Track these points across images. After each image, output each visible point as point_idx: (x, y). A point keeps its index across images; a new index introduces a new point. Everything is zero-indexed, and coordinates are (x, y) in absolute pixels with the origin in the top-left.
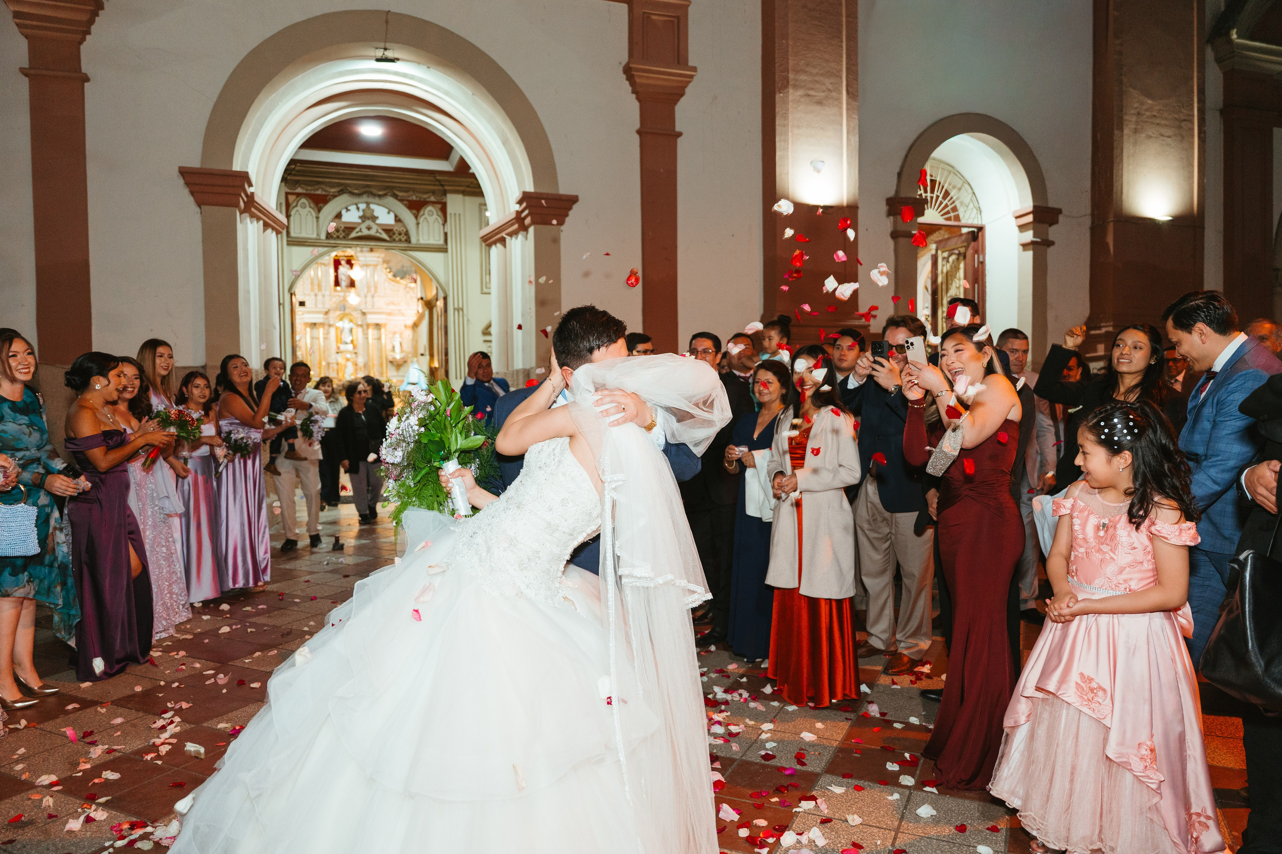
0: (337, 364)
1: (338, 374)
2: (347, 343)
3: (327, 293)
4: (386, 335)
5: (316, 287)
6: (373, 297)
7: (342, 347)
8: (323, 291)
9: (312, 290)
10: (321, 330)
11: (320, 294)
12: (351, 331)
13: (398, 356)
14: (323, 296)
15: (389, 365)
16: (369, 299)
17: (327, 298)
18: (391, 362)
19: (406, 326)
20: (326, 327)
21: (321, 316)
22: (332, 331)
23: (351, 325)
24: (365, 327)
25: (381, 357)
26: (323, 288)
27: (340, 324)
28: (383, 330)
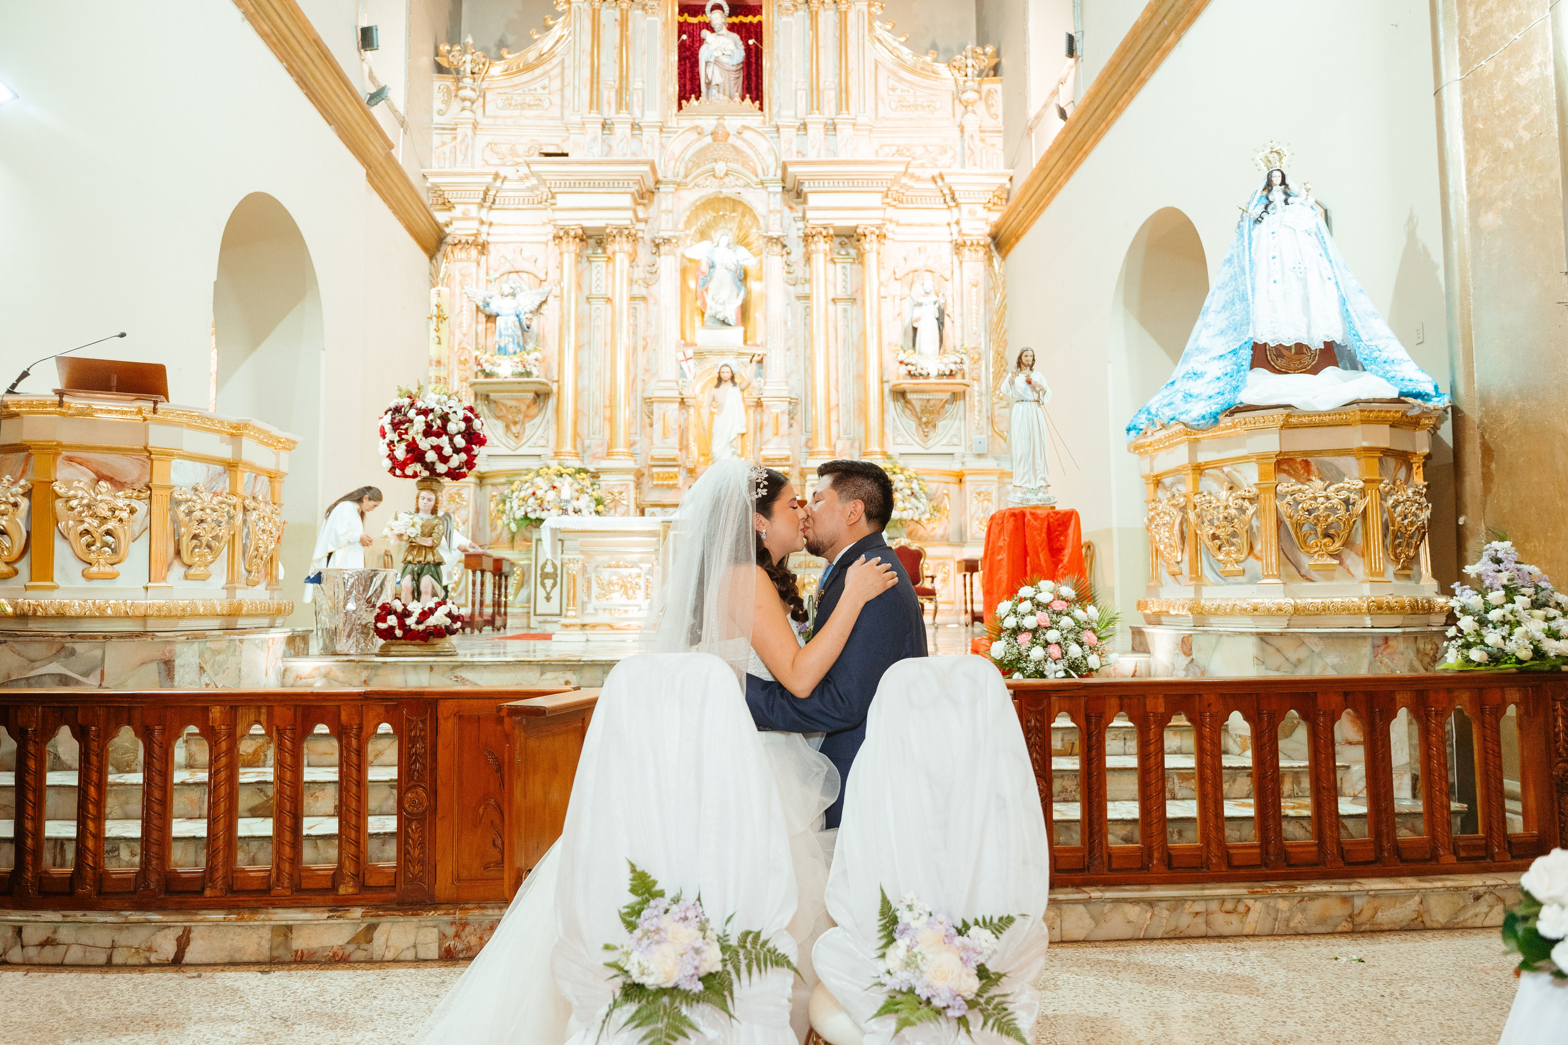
0: (682, 402)
1: (684, 446)
2: (724, 322)
3: (652, 116)
4: (881, 284)
5: (608, 95)
6: (832, 127)
7: (705, 337)
8: (637, 113)
9: (595, 103)
10: (621, 260)
11: (624, 114)
12: (743, 277)
13: (930, 361)
14: (635, 126)
15: (893, 408)
16: (816, 131)
17: (650, 134)
18: (900, 394)
19: (958, 247)
20: (644, 253)
21: (627, 201)
22: (668, 264)
23: (744, 257)
24: (797, 250)
25: (861, 377)
26: (636, 98)
27: (699, 251)
28: (871, 259)
